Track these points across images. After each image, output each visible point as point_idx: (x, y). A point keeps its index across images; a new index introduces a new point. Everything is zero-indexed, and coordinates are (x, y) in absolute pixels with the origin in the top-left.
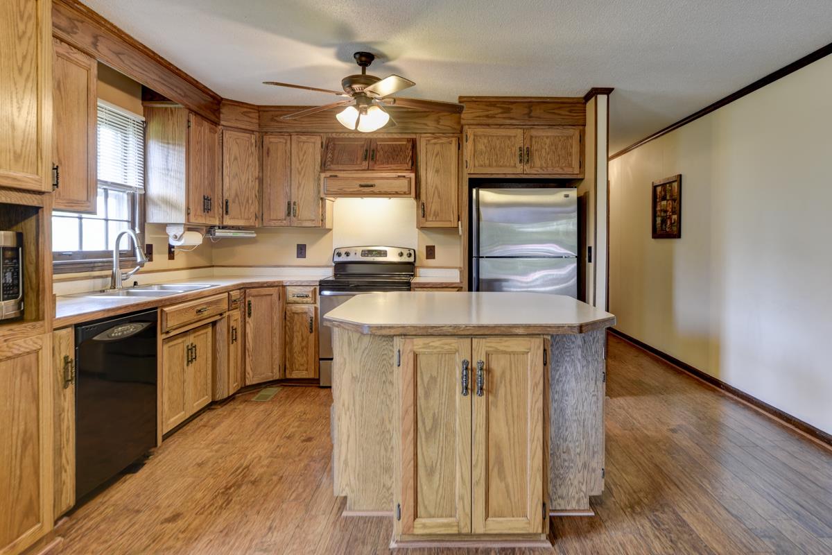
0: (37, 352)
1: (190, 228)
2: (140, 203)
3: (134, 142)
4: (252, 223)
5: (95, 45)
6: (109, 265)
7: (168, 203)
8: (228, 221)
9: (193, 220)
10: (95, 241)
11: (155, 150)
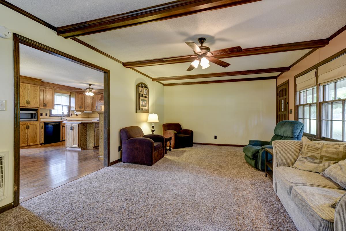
0: (37, 124)
1: (77, 111)
2: (69, 108)
3: (68, 98)
4: (91, 110)
5: (54, 87)
6: (61, 117)
7: (73, 107)
8: (86, 110)
9: (77, 110)
10: (60, 113)
11: (72, 99)
